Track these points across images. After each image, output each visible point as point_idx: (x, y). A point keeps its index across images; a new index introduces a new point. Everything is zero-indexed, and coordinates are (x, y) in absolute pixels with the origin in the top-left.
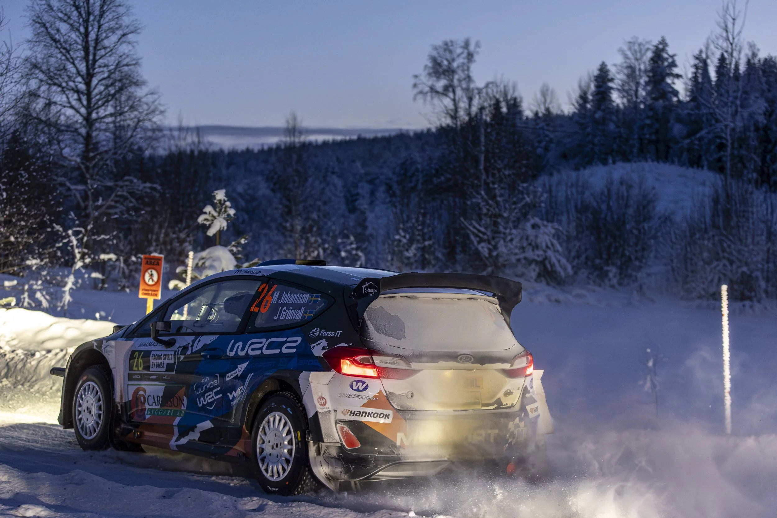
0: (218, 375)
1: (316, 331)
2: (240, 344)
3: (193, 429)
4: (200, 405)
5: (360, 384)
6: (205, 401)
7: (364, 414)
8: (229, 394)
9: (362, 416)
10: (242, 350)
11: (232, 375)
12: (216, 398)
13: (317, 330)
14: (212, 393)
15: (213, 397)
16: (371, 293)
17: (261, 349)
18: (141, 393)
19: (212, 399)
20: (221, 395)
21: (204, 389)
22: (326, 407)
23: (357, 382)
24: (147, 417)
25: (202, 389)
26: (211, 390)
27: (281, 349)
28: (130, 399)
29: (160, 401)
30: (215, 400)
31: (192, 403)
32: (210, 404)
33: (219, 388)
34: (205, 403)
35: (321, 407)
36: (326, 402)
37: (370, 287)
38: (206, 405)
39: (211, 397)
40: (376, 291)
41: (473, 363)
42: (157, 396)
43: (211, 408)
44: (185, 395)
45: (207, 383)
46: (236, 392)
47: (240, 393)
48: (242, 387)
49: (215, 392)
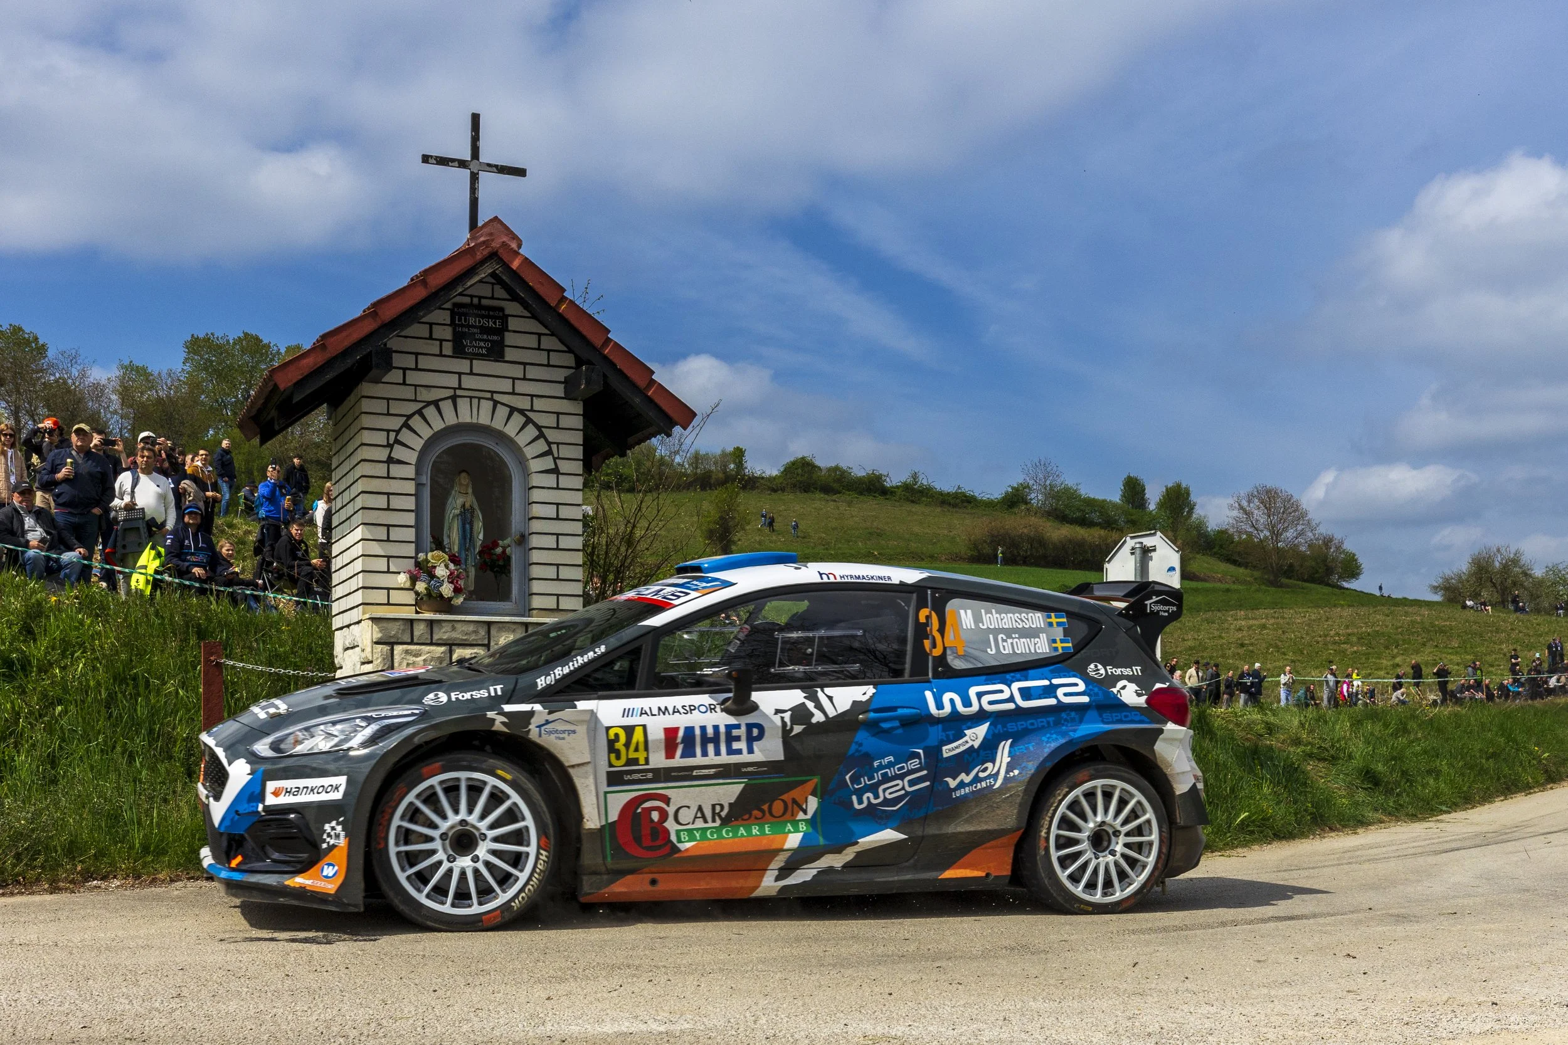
0: (921, 751)
2: (956, 697)
4: (860, 806)
6: (877, 797)
8: (949, 780)
10: (965, 705)
11: (957, 747)
12: (909, 789)
14: (903, 783)
15: (903, 788)
17: (1010, 700)
18: (652, 803)
19: (903, 792)
20: (928, 783)
21: (878, 776)
24: (684, 846)
25: (871, 778)
26: (901, 777)
27: (1054, 697)
28: (613, 816)
29: (723, 814)
30: (907, 793)
32: (891, 802)
33: (925, 772)
34: (878, 801)
37: (1160, 602)
38: (883, 804)
39: (896, 789)
42: (714, 806)
43: (895, 808)
44: (814, 794)
45: (890, 765)
46: (968, 774)
47: (982, 775)
48: (989, 765)
49: (909, 781)
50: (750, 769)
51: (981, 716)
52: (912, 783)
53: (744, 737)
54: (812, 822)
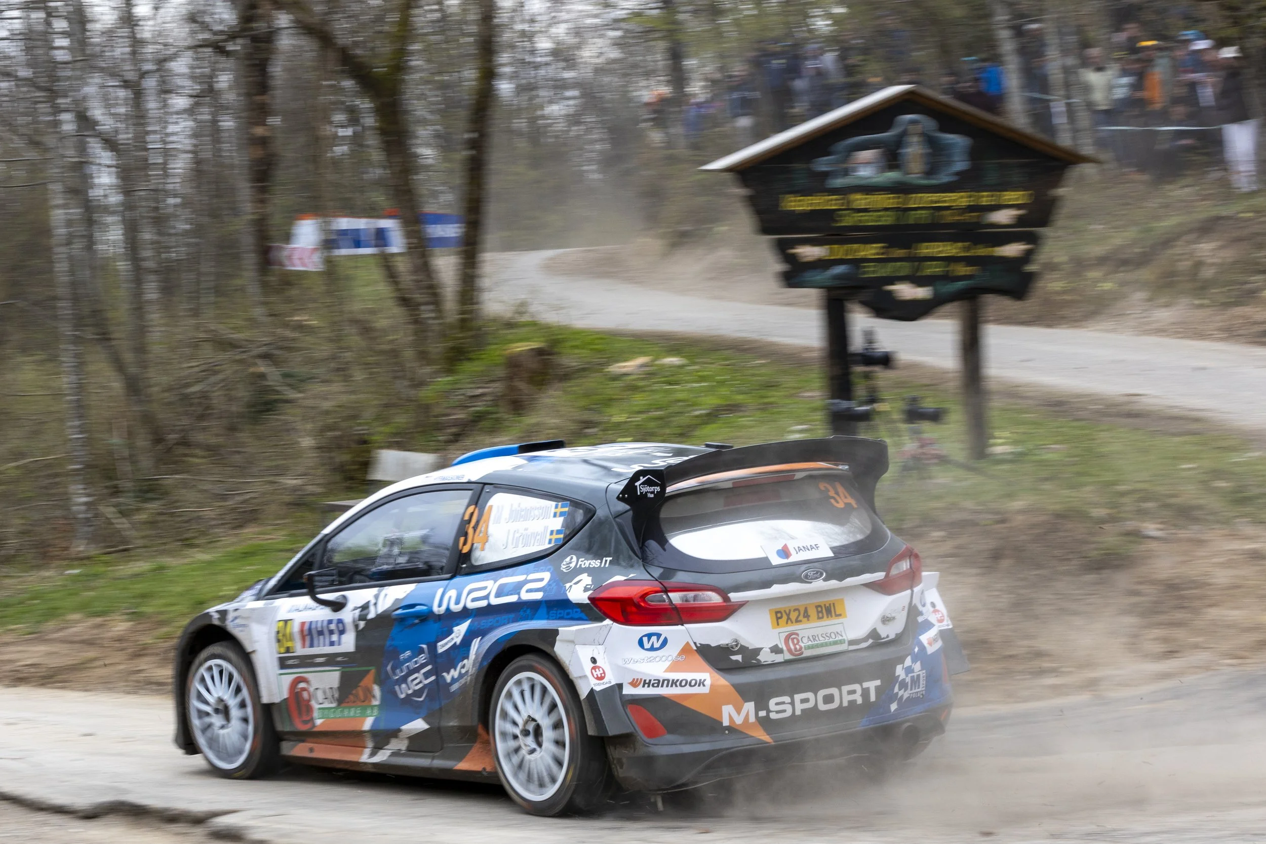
1: (571, 561)
2: (452, 593)
3: (395, 733)
4: (402, 696)
5: (654, 638)
6: (409, 689)
7: (666, 682)
8: (445, 674)
9: (662, 686)
10: (457, 602)
11: (446, 644)
12: (426, 681)
13: (572, 558)
14: (419, 675)
15: (421, 681)
16: (652, 493)
17: (486, 597)
18: (302, 685)
19: (420, 686)
20: (433, 678)
21: (406, 670)
22: (605, 680)
23: (649, 636)
24: (319, 722)
25: (402, 671)
26: (417, 670)
27: (519, 594)
28: (285, 695)
29: (336, 695)
30: (425, 686)
31: (389, 696)
32: (418, 693)
33: (429, 667)
34: (410, 692)
35: (598, 682)
36: (604, 673)
37: (648, 483)
38: (412, 694)
39: (418, 681)
40: (658, 489)
41: (825, 580)
42: (330, 688)
43: (421, 699)
44: (375, 683)
45: (409, 659)
46: (455, 669)
47: (463, 671)
48: (465, 661)
49: (424, 674)
50: (339, 659)
51: (466, 613)
52: (427, 675)
53: (336, 631)
54: (380, 707)
